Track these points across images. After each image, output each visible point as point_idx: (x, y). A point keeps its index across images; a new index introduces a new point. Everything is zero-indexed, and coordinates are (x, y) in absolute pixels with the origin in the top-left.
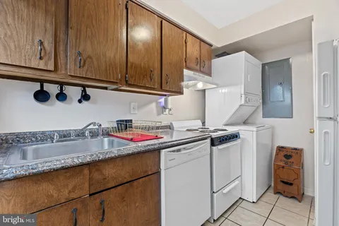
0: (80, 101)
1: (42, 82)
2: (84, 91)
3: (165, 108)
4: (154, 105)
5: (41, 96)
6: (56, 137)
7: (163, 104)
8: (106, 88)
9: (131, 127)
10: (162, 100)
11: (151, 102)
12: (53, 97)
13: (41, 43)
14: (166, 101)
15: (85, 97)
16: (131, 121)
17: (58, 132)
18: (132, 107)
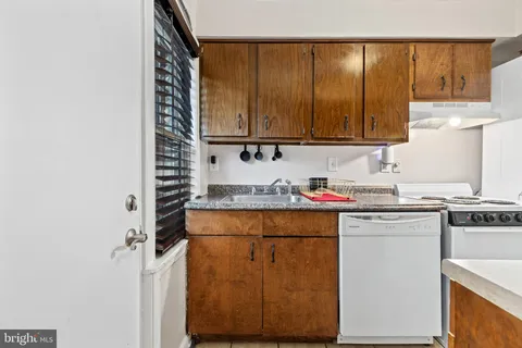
0: (274, 159)
1: (245, 144)
2: (277, 149)
3: (383, 163)
4: (364, 160)
5: (245, 156)
6: (254, 190)
7: (380, 157)
8: (299, 144)
9: (325, 187)
10: (379, 151)
11: (359, 155)
12: (253, 157)
13: (240, 116)
14: (385, 154)
15: (278, 155)
16: (326, 179)
17: (256, 186)
18: (330, 163)
